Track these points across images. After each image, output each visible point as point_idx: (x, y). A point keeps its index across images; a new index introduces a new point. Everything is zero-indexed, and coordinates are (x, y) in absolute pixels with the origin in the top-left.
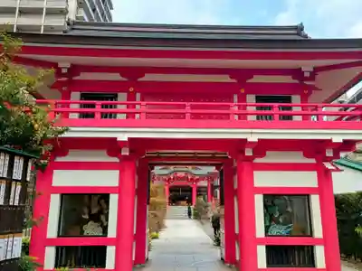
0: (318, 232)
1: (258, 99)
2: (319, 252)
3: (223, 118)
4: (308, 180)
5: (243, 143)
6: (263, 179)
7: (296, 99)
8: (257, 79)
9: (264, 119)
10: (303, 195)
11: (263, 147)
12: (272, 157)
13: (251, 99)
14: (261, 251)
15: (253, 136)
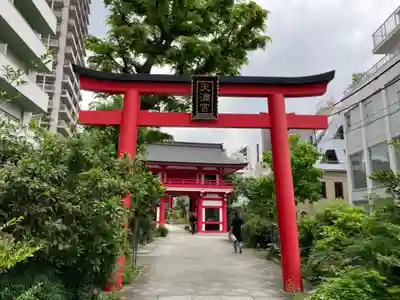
0: (221, 220)
1: (206, 176)
2: (221, 226)
3: (194, 184)
4: (218, 204)
5: (199, 192)
6: (206, 203)
7: (217, 176)
8: (205, 169)
9: (206, 186)
10: (217, 208)
11: (205, 194)
12: (208, 196)
13: (203, 178)
14: (204, 226)
15: (203, 190)
